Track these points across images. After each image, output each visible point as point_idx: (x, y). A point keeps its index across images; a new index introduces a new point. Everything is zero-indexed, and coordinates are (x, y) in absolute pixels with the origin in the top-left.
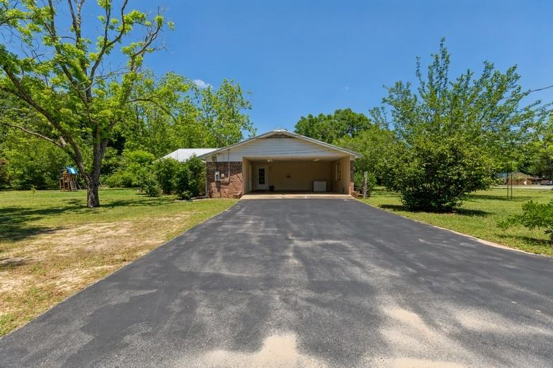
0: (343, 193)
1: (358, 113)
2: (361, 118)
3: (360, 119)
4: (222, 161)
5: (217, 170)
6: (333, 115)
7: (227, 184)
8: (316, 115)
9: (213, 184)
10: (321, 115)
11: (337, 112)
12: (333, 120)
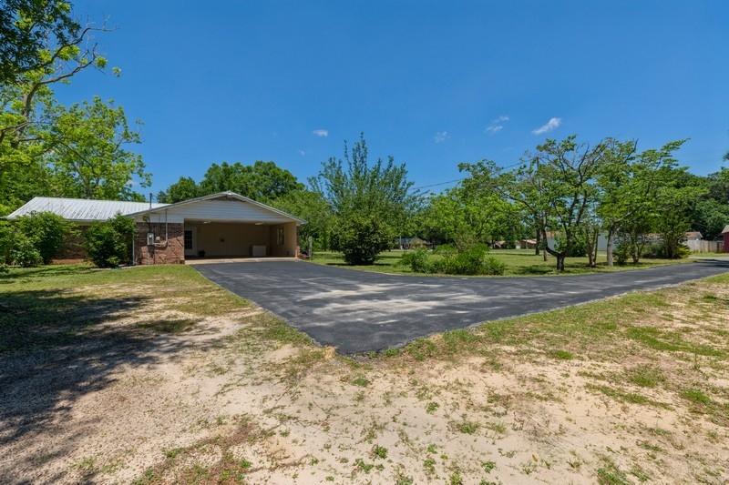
0: (288, 255)
1: (283, 169)
2: (287, 176)
3: (285, 177)
4: (157, 221)
5: (150, 232)
6: (253, 166)
7: (163, 248)
8: (231, 164)
9: (144, 249)
10: (238, 165)
11: (258, 164)
12: (254, 173)
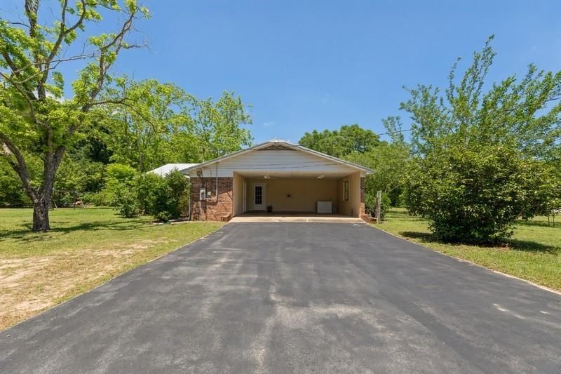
0: (352, 216)
1: (365, 129)
2: (369, 134)
3: (367, 136)
4: (209, 176)
5: (203, 187)
6: (339, 131)
7: (215, 204)
8: (320, 131)
9: (198, 204)
10: (326, 131)
11: (344, 128)
12: (339, 136)
